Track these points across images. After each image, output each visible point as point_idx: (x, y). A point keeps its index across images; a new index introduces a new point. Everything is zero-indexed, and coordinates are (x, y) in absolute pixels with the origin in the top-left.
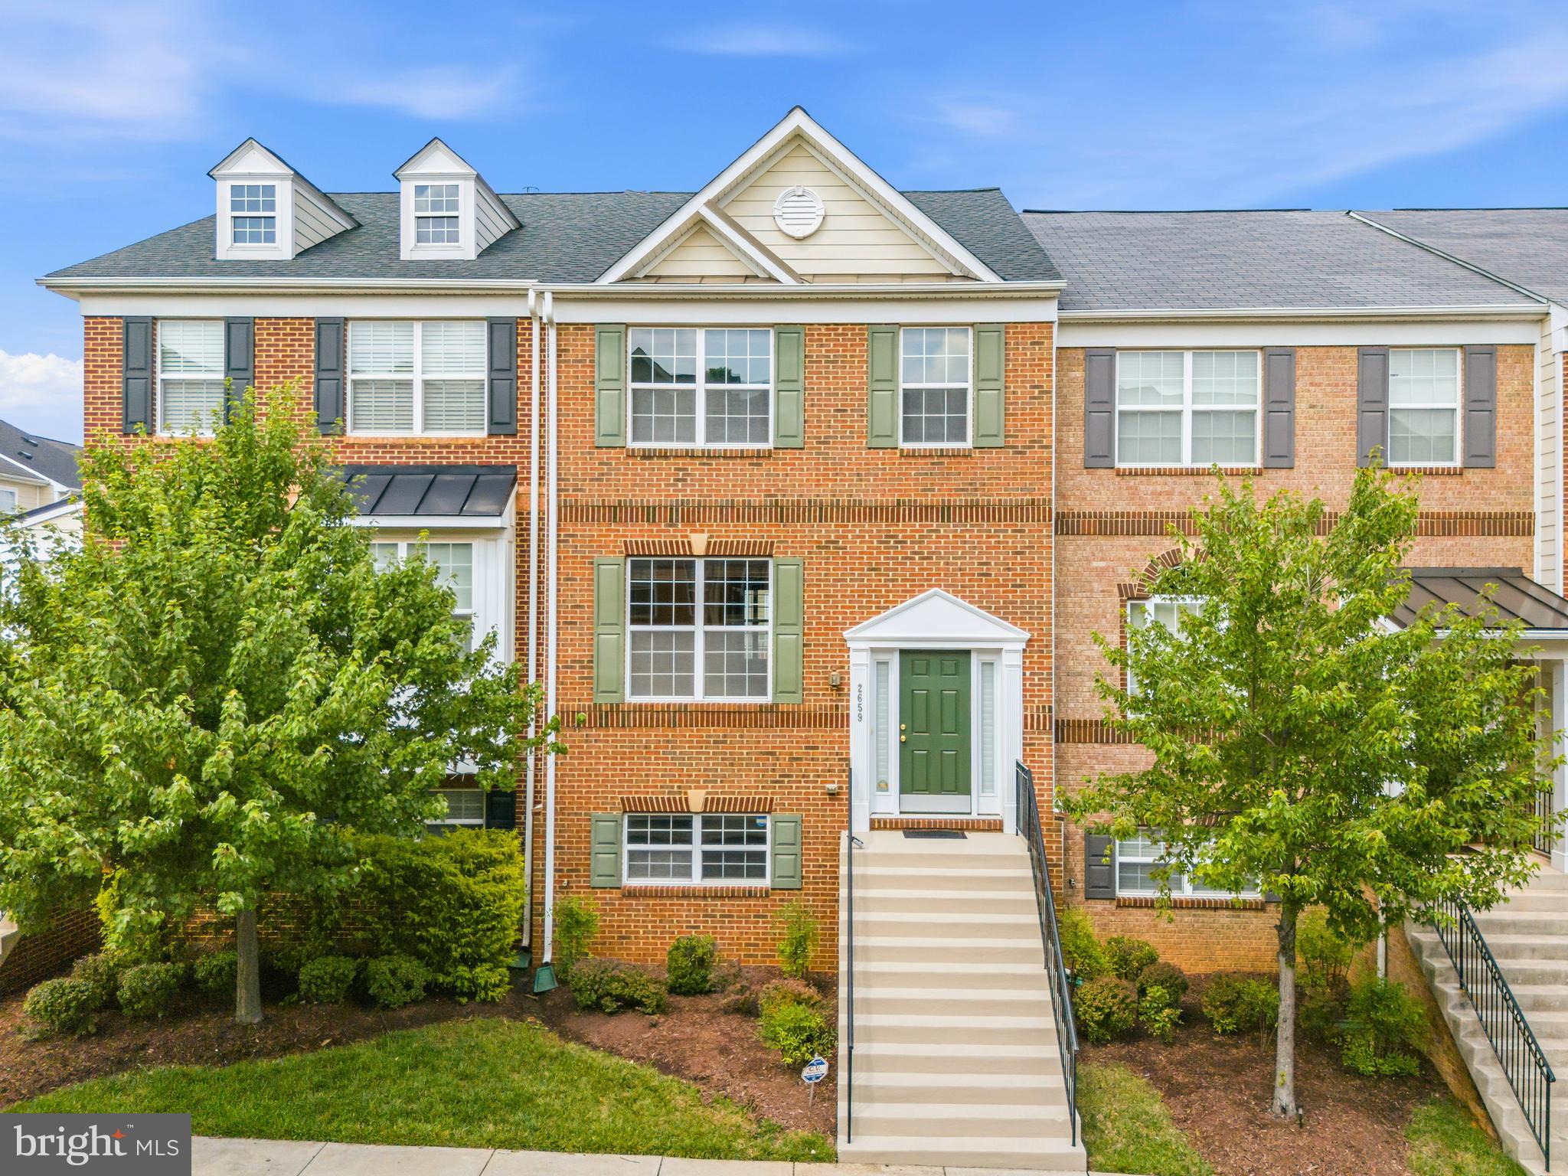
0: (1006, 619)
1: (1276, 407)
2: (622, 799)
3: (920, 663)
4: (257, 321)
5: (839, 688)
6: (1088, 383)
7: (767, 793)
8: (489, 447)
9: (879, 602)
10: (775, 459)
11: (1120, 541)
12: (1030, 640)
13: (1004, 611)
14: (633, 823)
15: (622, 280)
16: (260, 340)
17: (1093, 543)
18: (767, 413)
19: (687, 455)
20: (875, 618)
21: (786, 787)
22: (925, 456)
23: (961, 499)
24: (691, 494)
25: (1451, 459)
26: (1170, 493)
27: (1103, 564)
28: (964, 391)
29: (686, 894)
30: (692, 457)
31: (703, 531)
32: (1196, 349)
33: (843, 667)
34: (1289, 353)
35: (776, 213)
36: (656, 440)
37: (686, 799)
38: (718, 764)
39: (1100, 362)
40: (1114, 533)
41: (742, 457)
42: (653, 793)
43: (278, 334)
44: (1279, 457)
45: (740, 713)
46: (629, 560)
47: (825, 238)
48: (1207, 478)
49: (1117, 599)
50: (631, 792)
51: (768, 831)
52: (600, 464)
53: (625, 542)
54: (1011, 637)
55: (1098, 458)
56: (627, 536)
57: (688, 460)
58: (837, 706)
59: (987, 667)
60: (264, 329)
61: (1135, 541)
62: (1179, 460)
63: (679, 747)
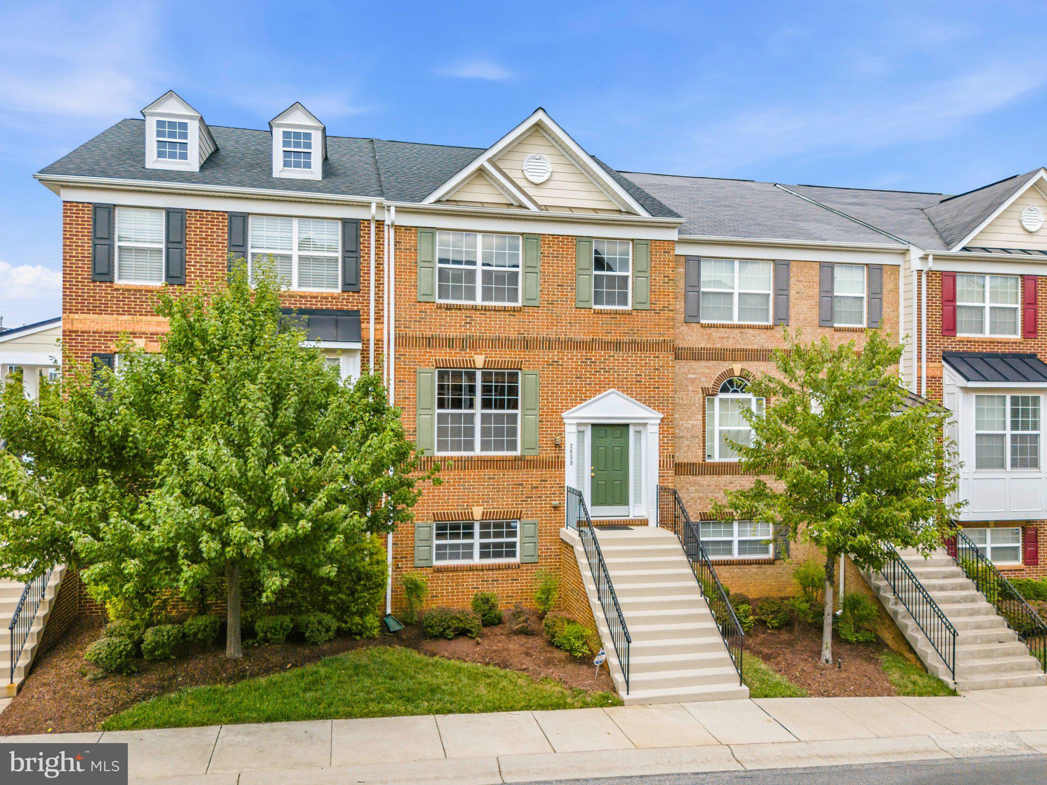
0: (650, 406)
1: (780, 292)
2: (433, 513)
3: (602, 431)
4: (188, 211)
5: (559, 446)
6: (686, 275)
7: (518, 508)
8: (343, 299)
9: (580, 397)
10: (523, 312)
11: (703, 363)
12: (663, 418)
13: (649, 402)
14: (438, 528)
15: (438, 201)
16: (189, 224)
17: (689, 364)
18: (517, 284)
19: (473, 309)
20: (579, 406)
21: (529, 504)
22: (607, 314)
23: (626, 339)
24: (475, 331)
25: (861, 323)
26: (728, 338)
27: (694, 376)
28: (627, 277)
29: (471, 569)
30: (476, 309)
31: (481, 354)
32: (742, 260)
33: (561, 434)
34: (787, 263)
35: (524, 168)
36: (452, 299)
37: (472, 513)
38: (490, 491)
39: (693, 264)
40: (700, 359)
41: (505, 311)
42: (452, 509)
43: (203, 221)
44: (782, 319)
45: (503, 461)
46: (437, 370)
47: (551, 185)
48: (746, 330)
49: (701, 395)
50: (438, 509)
51: (518, 529)
52: (420, 312)
53: (436, 360)
54: (653, 416)
55: (692, 317)
56: (436, 356)
57: (473, 311)
58: (558, 457)
59: (638, 434)
60: (193, 217)
61: (711, 363)
62: (731, 319)
63: (468, 482)
